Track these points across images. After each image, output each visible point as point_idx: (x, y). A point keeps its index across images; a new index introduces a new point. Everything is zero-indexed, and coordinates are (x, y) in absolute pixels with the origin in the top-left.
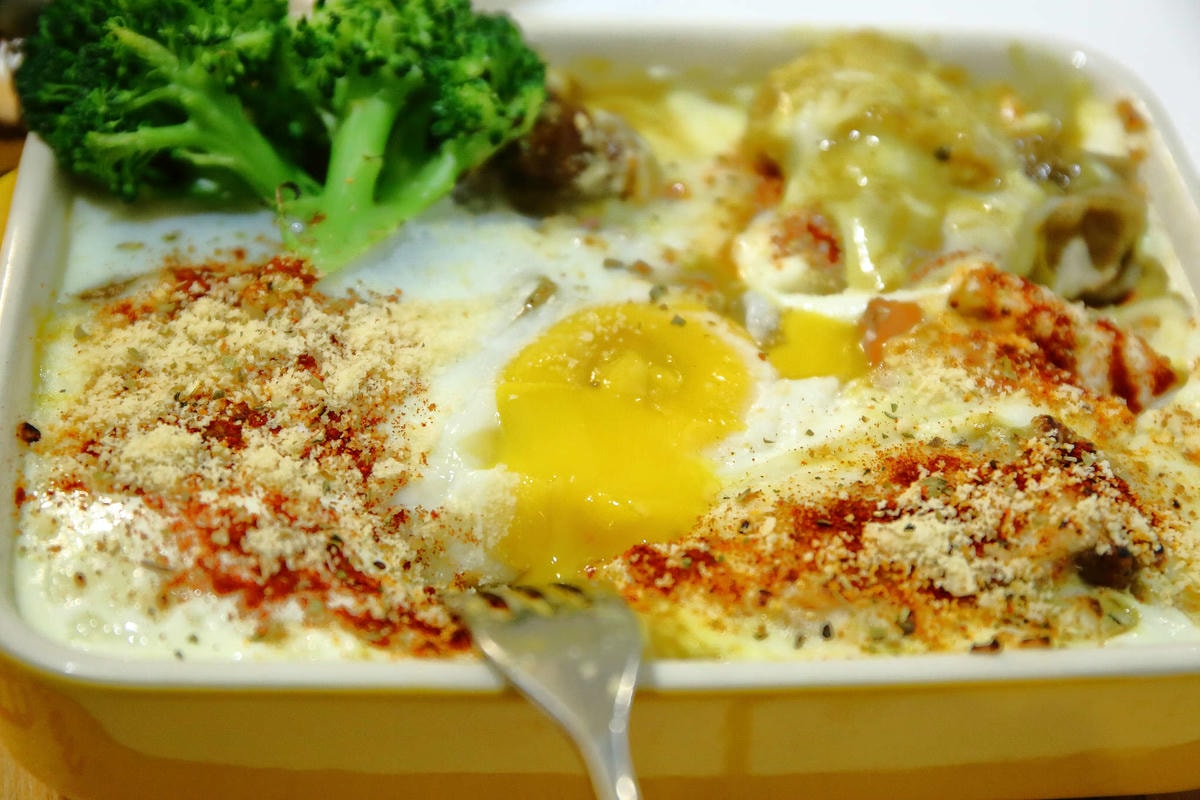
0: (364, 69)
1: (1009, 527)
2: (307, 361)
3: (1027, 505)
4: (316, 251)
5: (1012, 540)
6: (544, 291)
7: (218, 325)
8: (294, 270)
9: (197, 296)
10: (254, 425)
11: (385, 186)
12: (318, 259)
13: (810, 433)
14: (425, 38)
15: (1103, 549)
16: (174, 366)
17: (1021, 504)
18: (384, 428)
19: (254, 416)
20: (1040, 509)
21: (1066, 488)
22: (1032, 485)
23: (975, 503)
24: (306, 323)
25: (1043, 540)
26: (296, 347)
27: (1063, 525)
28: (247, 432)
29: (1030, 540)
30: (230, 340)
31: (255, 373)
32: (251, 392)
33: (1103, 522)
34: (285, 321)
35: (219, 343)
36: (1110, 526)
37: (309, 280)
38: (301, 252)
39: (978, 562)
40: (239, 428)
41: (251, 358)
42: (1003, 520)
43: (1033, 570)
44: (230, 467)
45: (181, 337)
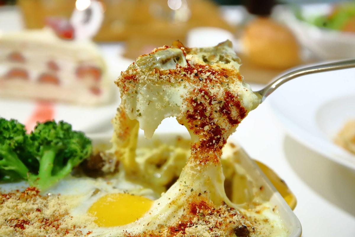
0: (47, 143)
1: (218, 224)
2: (38, 210)
3: (221, 220)
4: (38, 186)
5: (219, 227)
6: (97, 191)
7: (15, 204)
8: (34, 189)
9: (8, 199)
10: (26, 224)
11: (54, 173)
12: (39, 187)
13: (169, 199)
14: (61, 136)
15: (240, 227)
16: (4, 214)
17: (220, 220)
18: (60, 221)
19: (26, 222)
20: (224, 220)
21: (230, 215)
22: (222, 215)
23: (210, 220)
24: (37, 202)
25: (226, 226)
26: (35, 207)
27: (230, 222)
28: (25, 225)
29: (224, 227)
30: (18, 207)
31: (25, 214)
32: (25, 217)
33: (239, 221)
34: (32, 202)
35: (16, 208)
36: (241, 222)
37: (37, 192)
38: (34, 186)
39: (211, 233)
40: (23, 225)
41: (24, 210)
42: (216, 223)
43: (225, 233)
44: (22, 234)
45: (5, 207)
